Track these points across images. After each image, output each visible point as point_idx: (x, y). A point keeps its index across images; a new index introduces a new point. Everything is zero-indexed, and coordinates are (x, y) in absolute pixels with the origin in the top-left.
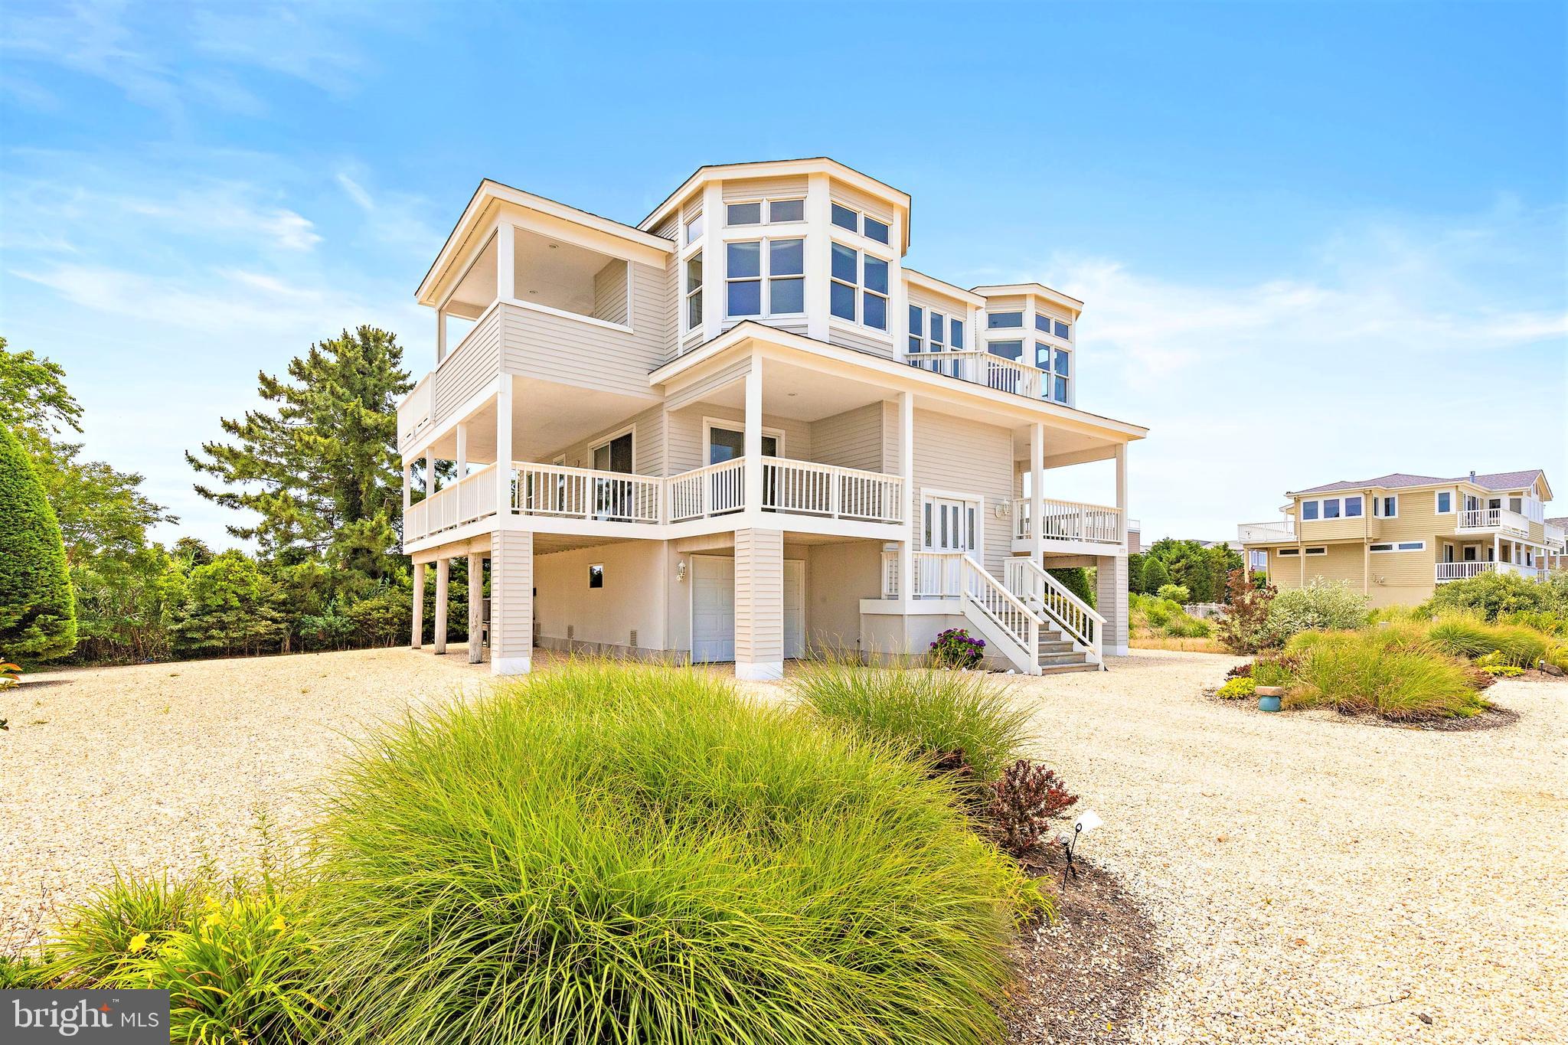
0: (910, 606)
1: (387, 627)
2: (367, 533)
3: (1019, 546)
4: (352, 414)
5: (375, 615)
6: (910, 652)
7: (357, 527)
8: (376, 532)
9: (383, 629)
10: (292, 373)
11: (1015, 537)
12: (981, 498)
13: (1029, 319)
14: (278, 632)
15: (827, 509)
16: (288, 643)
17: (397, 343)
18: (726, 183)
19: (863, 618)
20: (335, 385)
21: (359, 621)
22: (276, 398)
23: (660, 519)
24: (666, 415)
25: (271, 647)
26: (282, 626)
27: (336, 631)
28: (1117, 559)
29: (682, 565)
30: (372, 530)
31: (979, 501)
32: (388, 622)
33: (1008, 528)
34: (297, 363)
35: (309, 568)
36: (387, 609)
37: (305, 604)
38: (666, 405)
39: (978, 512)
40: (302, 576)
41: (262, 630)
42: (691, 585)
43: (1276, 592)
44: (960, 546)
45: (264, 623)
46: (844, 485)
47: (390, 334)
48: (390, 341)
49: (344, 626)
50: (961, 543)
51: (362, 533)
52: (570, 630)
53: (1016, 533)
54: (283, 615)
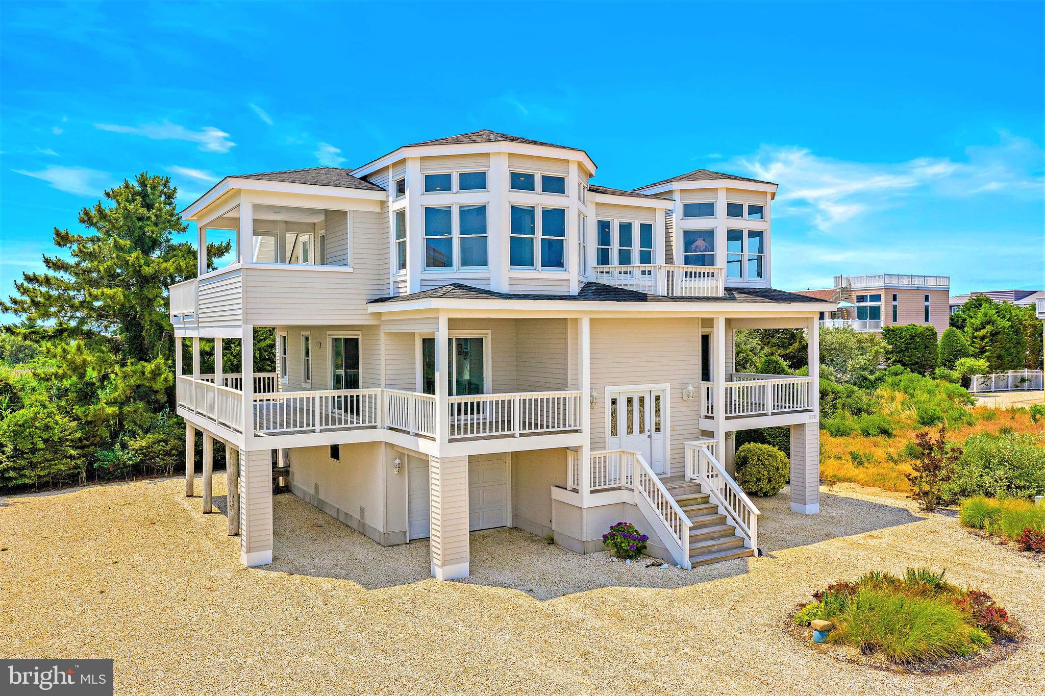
0: (588, 500)
1: (167, 458)
2: (148, 375)
3: (706, 425)
4: (133, 265)
5: (157, 448)
6: (589, 539)
7: (139, 367)
8: (156, 374)
9: (163, 459)
10: (82, 221)
11: (702, 416)
12: (667, 386)
13: (721, 208)
14: (77, 467)
15: (509, 430)
16: (84, 475)
17: (172, 185)
18: (423, 159)
19: (554, 505)
20: (118, 239)
21: (143, 453)
22: (68, 245)
23: (379, 424)
24: (382, 336)
25: (71, 481)
26: (79, 462)
27: (124, 464)
28: (807, 426)
29: (397, 461)
30: (152, 372)
31: (665, 389)
32: (168, 454)
33: (696, 408)
34: (86, 213)
35: (100, 410)
36: (166, 441)
37: (98, 439)
38: (382, 328)
39: (665, 399)
40: (94, 415)
41: (63, 468)
42: (407, 475)
43: (961, 453)
44: (646, 429)
45: (64, 461)
46: (524, 408)
47: (165, 178)
48: (165, 185)
49: (130, 459)
50: (647, 427)
51: (143, 373)
52: (316, 487)
53: (704, 412)
54: (80, 451)
